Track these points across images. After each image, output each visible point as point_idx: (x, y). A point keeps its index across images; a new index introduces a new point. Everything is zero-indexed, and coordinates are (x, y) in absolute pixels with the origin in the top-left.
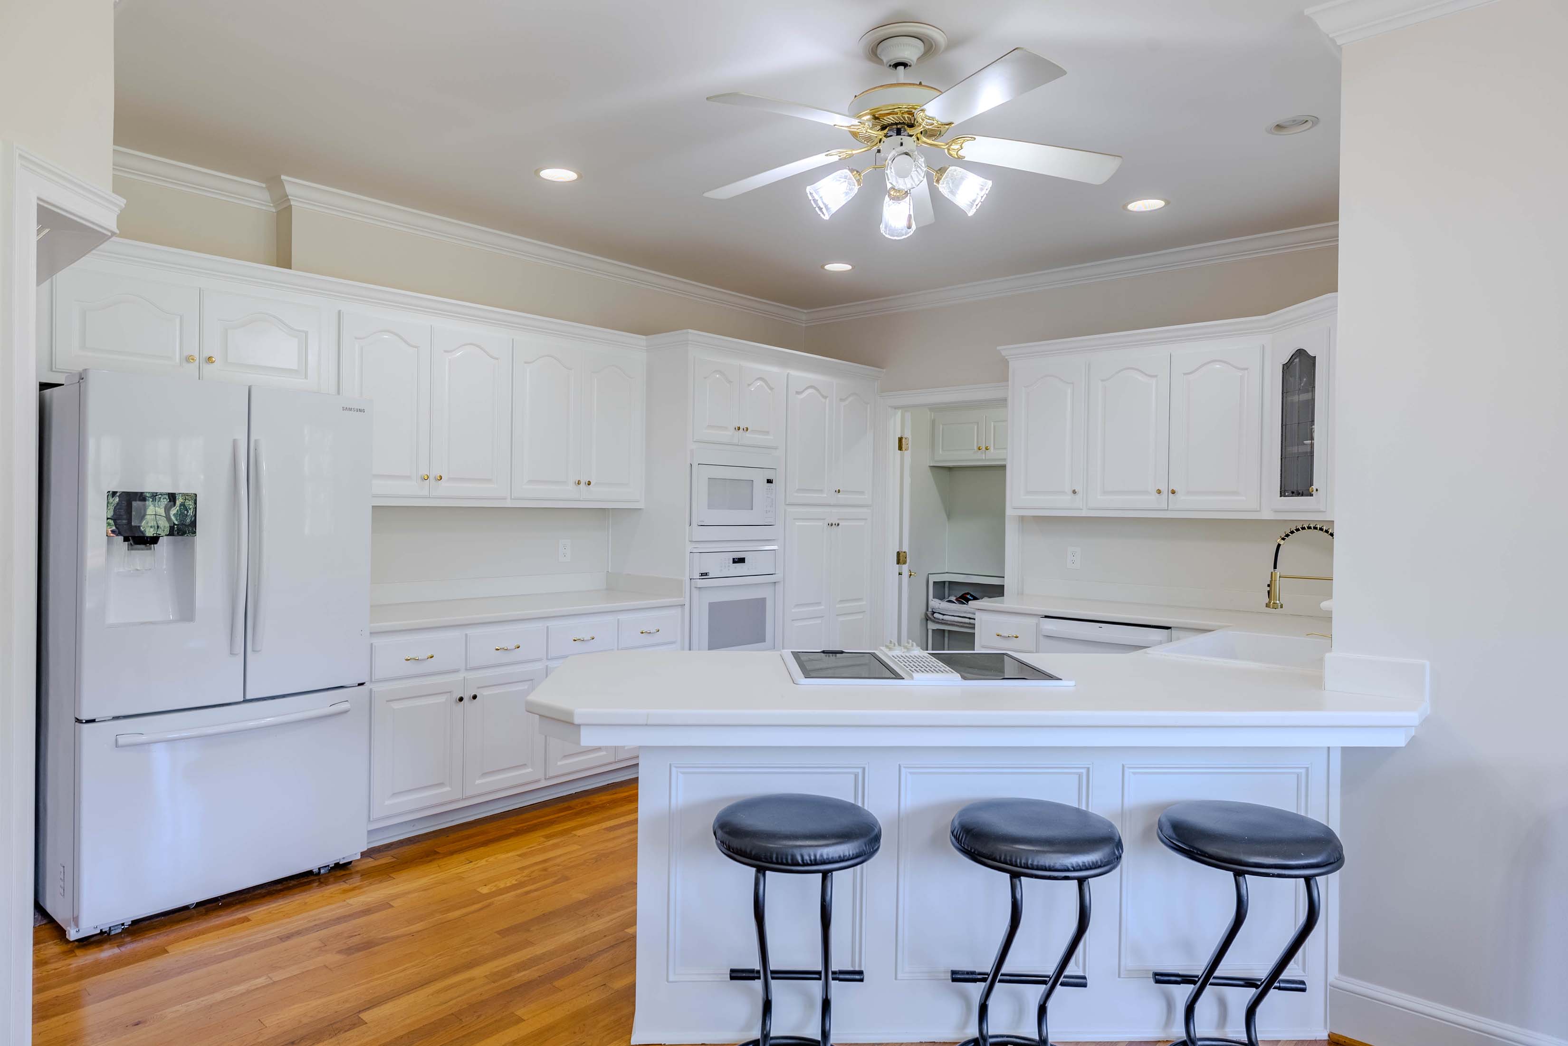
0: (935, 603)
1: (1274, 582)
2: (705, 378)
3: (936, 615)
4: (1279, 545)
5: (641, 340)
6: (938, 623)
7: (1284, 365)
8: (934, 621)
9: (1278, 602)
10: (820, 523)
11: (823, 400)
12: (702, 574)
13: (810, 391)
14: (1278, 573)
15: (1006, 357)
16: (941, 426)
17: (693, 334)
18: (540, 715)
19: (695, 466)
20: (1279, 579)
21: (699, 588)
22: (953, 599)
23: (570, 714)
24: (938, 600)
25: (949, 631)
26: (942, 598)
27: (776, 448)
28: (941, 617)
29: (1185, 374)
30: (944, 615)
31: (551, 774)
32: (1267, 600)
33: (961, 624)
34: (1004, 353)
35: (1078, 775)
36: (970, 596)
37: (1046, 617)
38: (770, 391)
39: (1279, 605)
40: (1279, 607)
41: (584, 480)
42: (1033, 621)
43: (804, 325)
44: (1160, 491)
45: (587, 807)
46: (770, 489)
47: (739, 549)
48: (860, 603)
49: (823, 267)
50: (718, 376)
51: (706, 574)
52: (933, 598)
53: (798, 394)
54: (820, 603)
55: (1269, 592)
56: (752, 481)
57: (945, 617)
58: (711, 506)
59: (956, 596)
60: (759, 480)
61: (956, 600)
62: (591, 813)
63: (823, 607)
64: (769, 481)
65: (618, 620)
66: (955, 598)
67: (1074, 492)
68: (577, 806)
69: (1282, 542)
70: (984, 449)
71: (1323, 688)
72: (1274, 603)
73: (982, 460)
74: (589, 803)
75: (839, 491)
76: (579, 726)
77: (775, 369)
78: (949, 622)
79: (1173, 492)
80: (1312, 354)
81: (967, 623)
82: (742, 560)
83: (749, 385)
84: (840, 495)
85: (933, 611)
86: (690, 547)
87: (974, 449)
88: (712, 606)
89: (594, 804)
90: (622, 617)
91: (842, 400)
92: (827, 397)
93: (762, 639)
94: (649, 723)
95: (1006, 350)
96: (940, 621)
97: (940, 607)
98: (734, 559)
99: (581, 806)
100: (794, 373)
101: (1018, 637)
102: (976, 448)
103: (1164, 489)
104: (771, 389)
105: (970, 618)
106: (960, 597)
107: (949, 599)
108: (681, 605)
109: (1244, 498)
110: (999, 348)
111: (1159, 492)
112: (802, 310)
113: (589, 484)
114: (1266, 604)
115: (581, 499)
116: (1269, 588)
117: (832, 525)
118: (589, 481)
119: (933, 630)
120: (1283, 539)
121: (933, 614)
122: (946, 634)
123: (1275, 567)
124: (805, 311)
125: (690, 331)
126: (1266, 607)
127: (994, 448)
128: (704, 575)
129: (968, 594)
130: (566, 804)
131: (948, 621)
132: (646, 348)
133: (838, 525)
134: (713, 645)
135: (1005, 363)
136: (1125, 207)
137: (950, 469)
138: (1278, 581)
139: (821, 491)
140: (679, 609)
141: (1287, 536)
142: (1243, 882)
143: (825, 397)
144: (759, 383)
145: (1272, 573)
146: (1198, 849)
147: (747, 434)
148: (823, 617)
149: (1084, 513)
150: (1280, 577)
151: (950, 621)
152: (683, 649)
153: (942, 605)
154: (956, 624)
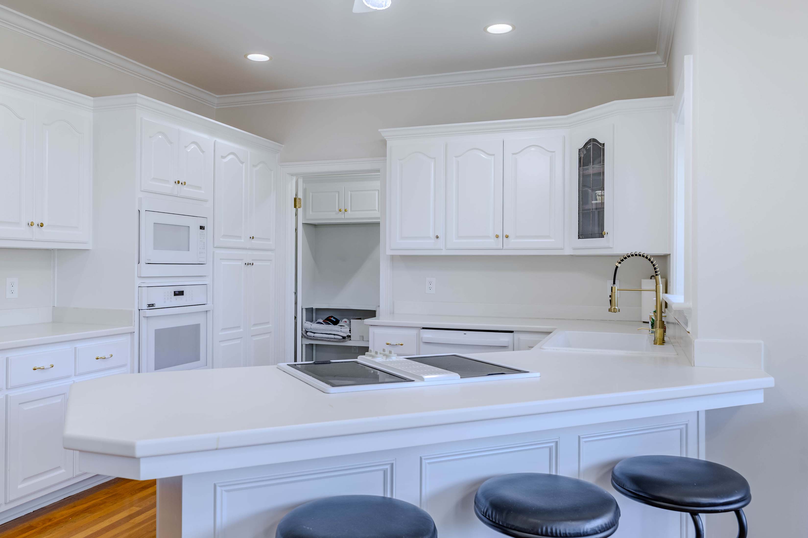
0: (308, 325)
1: (614, 293)
2: (150, 137)
3: (308, 334)
4: (617, 267)
5: (89, 100)
6: (311, 339)
7: (579, 149)
8: (308, 338)
9: (617, 307)
10: (239, 263)
11: (241, 165)
12: (149, 305)
13: (231, 157)
14: (617, 287)
15: (385, 138)
16: (311, 194)
17: (141, 98)
18: (81, 451)
19: (143, 212)
20: (617, 291)
21: (147, 317)
22: (321, 321)
23: (132, 447)
24: (309, 322)
25: (316, 345)
26: (312, 321)
27: (206, 201)
28: (312, 335)
29: (513, 154)
30: (314, 333)
31: (12, 498)
32: (609, 307)
33: (328, 339)
34: (383, 134)
35: (549, 448)
36: (333, 318)
37: (423, 328)
38: (201, 154)
39: (618, 309)
40: (618, 311)
41: (37, 221)
42: (414, 332)
43: (215, 107)
44: (498, 235)
45: (50, 523)
46: (202, 234)
47: (179, 284)
48: (268, 326)
49: (246, 56)
50: (160, 137)
51: (153, 305)
52: (306, 321)
53: (223, 158)
54: (240, 327)
55: (610, 301)
56: (189, 227)
57: (316, 335)
58: (156, 247)
59: (322, 319)
60: (194, 225)
61: (324, 321)
62: (55, 529)
63: (241, 330)
64: (202, 228)
65: (75, 348)
66: (322, 320)
67: (437, 237)
68: (39, 524)
69: (619, 265)
70: (343, 211)
71: (693, 365)
72: (614, 308)
73: (342, 219)
74: (50, 520)
75: (253, 238)
76: (138, 459)
77: (205, 136)
78: (319, 339)
79: (507, 237)
80: (601, 142)
81: (332, 338)
82: (181, 293)
83: (186, 147)
84: (253, 241)
85: (306, 331)
86: (138, 282)
87: (336, 211)
88: (159, 333)
89: (55, 521)
90: (79, 345)
91: (254, 166)
92: (244, 162)
93: (197, 358)
94: (220, 446)
95: (385, 133)
96: (312, 338)
97: (312, 328)
98: (175, 292)
99: (44, 524)
100: (219, 140)
101: (402, 345)
102: (337, 210)
103: (500, 235)
104: (203, 152)
105: (334, 335)
106: (325, 319)
107: (318, 321)
108: (131, 333)
109: (553, 240)
110: (379, 130)
111: (497, 237)
112: (214, 95)
113: (42, 225)
114: (609, 309)
115: (34, 240)
116: (610, 298)
117: (248, 264)
118: (42, 223)
119: (306, 345)
120: (620, 263)
121: (306, 333)
122: (314, 348)
123: (614, 283)
124: (217, 96)
125: (138, 95)
126: (609, 311)
127: (351, 210)
128: (151, 306)
129: (332, 317)
130: (27, 524)
131: (318, 337)
132: (92, 108)
133: (253, 264)
134: (158, 367)
135: (384, 143)
136: (485, 29)
137: (315, 226)
138: (616, 293)
139: (240, 237)
140: (129, 337)
141: (622, 260)
142: (698, 518)
143: (242, 163)
144: (193, 146)
145: (612, 287)
146: (652, 495)
147: (185, 188)
148: (242, 338)
149: (444, 253)
150: (617, 290)
151: (319, 337)
152: (132, 372)
153: (314, 326)
154: (324, 339)
